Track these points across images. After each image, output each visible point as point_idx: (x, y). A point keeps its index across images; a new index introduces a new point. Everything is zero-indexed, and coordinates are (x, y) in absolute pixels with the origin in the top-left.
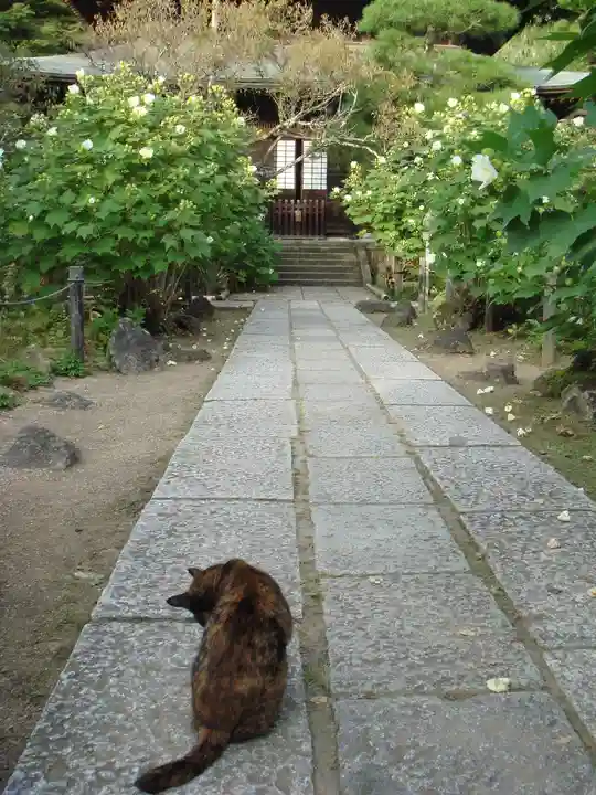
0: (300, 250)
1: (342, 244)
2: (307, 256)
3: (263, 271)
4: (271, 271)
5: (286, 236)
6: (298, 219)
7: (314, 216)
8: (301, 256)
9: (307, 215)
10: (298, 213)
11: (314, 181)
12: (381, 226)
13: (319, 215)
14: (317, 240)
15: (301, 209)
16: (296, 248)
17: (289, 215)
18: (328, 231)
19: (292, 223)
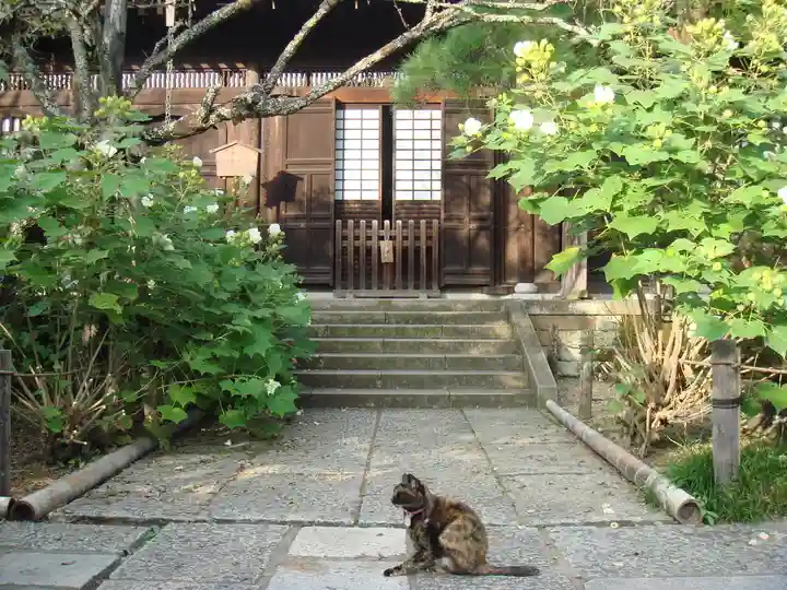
0: (387, 320)
1: (482, 303)
2: (401, 333)
3: (249, 386)
4: (272, 386)
5: (363, 293)
6: (387, 257)
7: (417, 251)
8: (387, 333)
9: (405, 250)
10: (386, 246)
11: (418, 185)
12: (647, 225)
13: (429, 249)
14: (422, 300)
15: (392, 238)
16: (380, 313)
17: (369, 251)
18: (449, 280)
19: (375, 269)
